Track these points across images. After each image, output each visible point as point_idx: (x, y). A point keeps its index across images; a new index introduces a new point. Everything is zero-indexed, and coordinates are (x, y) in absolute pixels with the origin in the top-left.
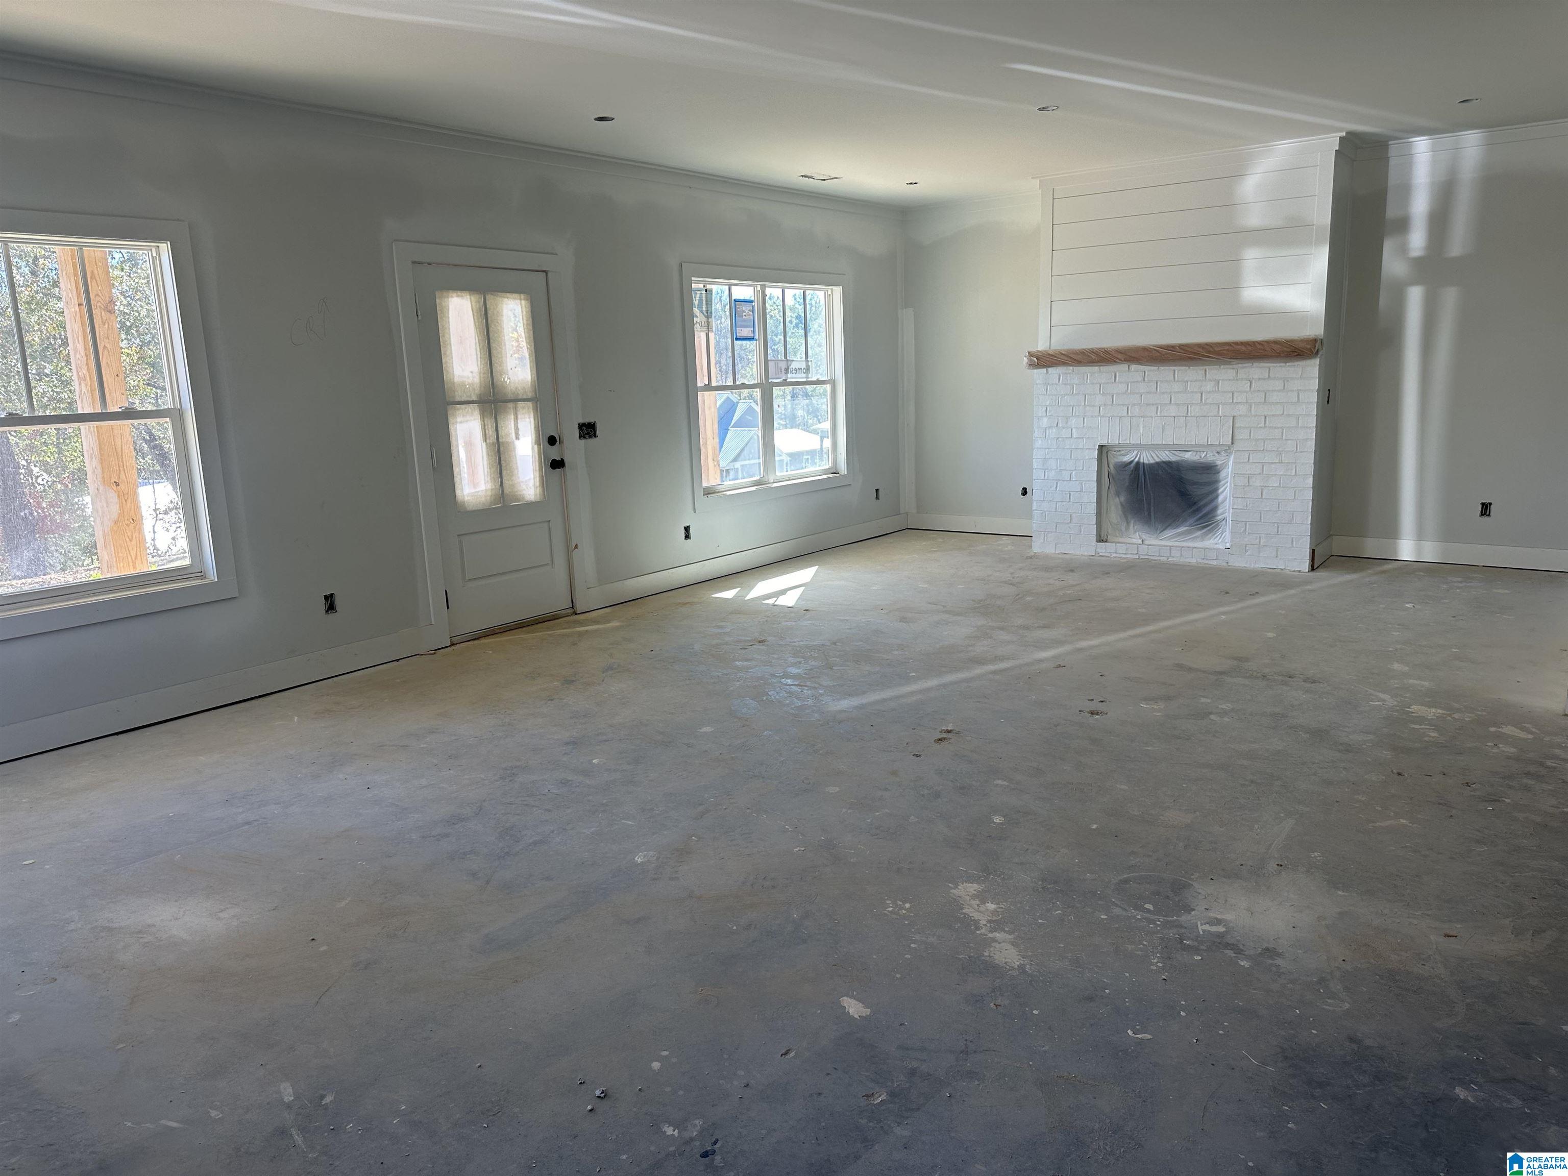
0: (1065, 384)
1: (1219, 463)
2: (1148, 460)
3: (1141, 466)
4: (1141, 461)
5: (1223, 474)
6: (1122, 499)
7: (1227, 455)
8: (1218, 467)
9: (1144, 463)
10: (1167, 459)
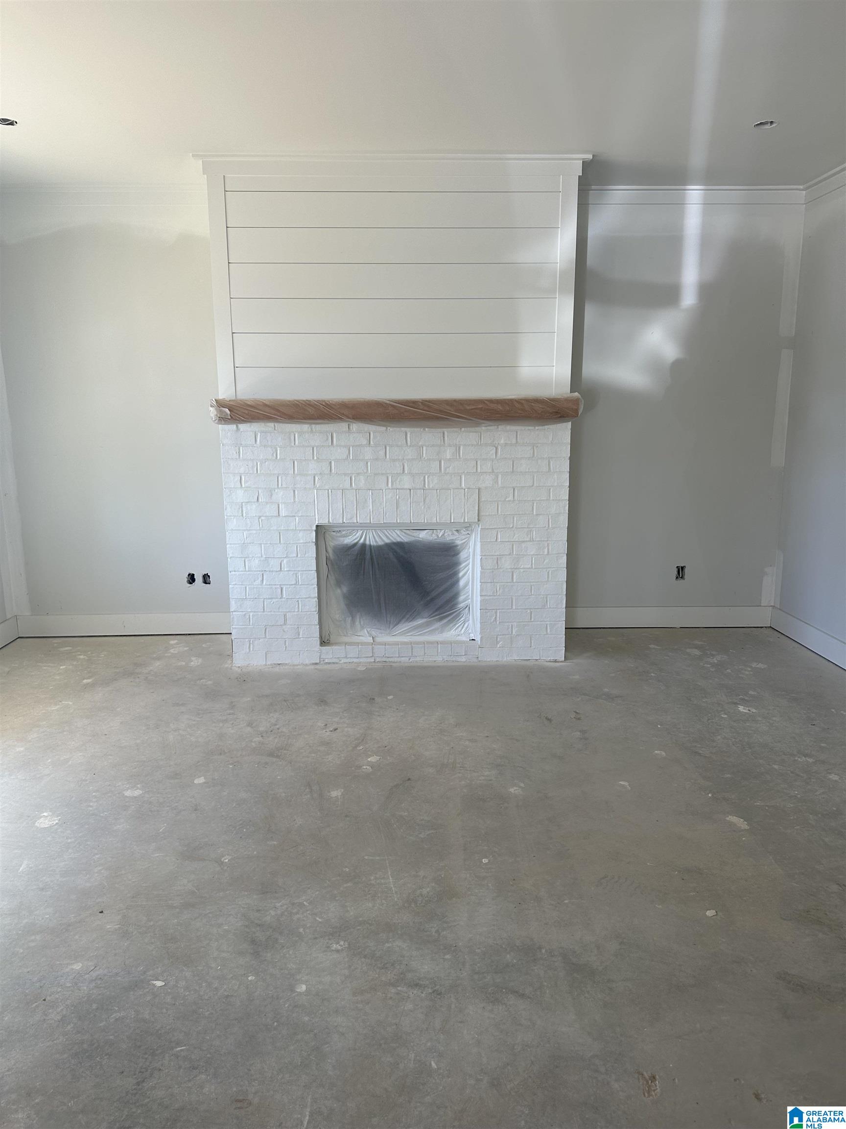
0: (265, 446)
1: (459, 542)
2: (376, 541)
3: (367, 549)
4: (367, 542)
5: (463, 555)
6: (345, 589)
7: (468, 534)
8: (458, 548)
9: (370, 546)
10: (399, 540)
